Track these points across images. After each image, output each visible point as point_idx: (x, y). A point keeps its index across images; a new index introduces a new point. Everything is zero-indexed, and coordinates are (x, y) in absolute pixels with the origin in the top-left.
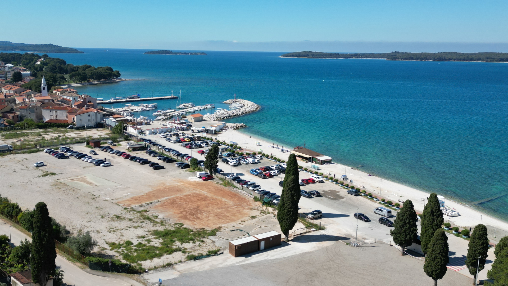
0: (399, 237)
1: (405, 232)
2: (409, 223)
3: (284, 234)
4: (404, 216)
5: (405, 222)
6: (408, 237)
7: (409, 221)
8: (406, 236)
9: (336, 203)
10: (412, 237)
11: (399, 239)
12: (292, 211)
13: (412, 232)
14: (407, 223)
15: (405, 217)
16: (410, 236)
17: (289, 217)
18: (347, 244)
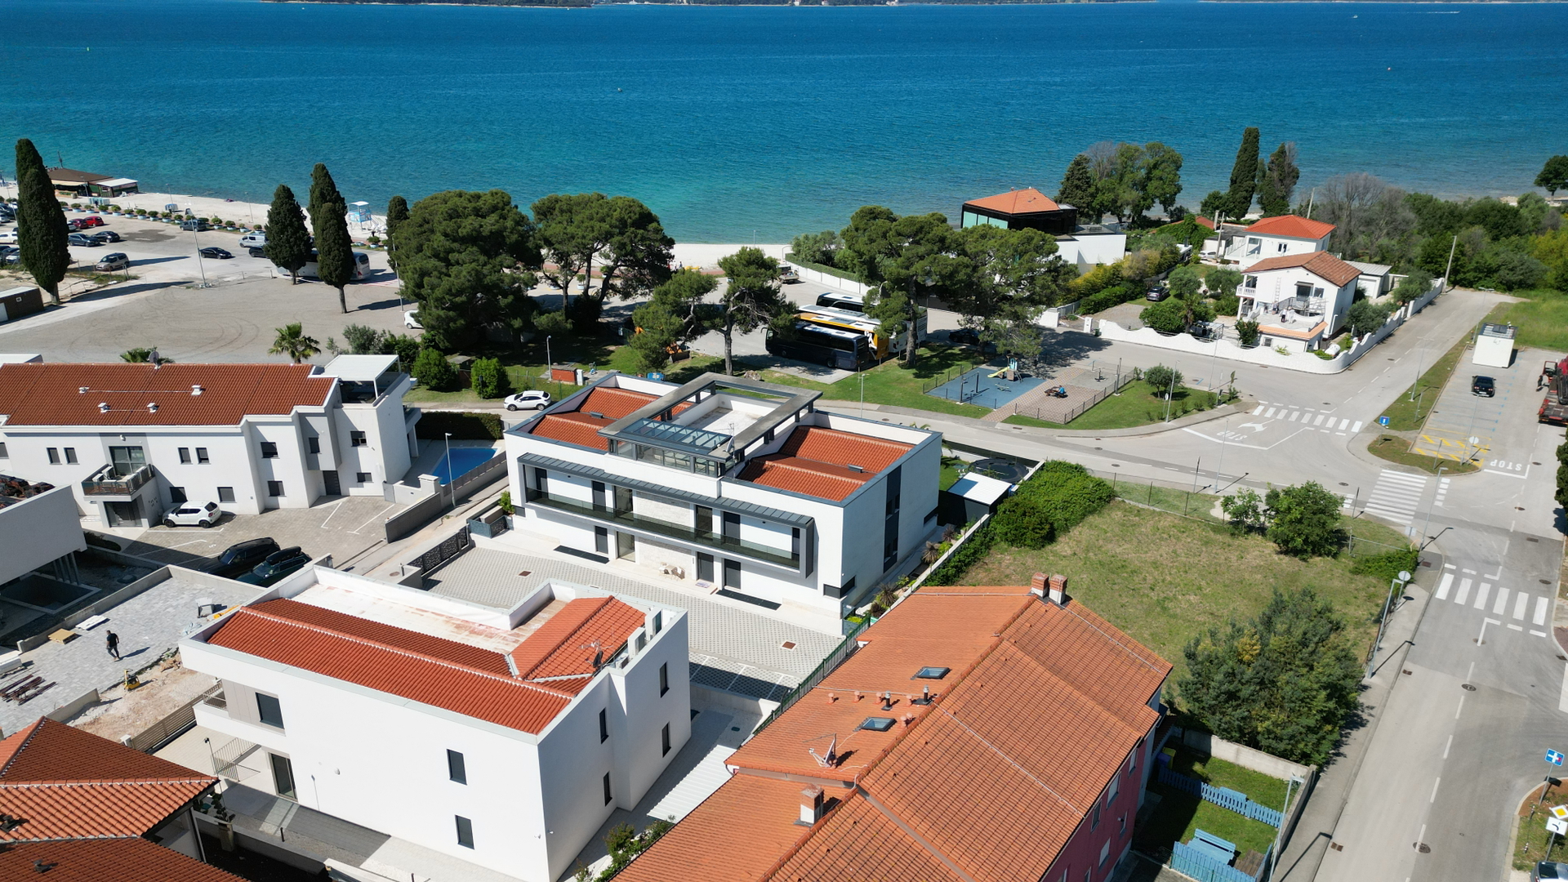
0: (280, 252)
1: (288, 241)
2: (291, 224)
3: (48, 291)
4: (279, 213)
5: (283, 223)
6: (295, 249)
7: (291, 221)
8: (291, 247)
9: (159, 245)
10: (302, 246)
11: (280, 256)
12: (53, 240)
13: (301, 239)
14: (289, 225)
15: (282, 214)
16: (299, 246)
17: (49, 253)
18: (188, 288)
